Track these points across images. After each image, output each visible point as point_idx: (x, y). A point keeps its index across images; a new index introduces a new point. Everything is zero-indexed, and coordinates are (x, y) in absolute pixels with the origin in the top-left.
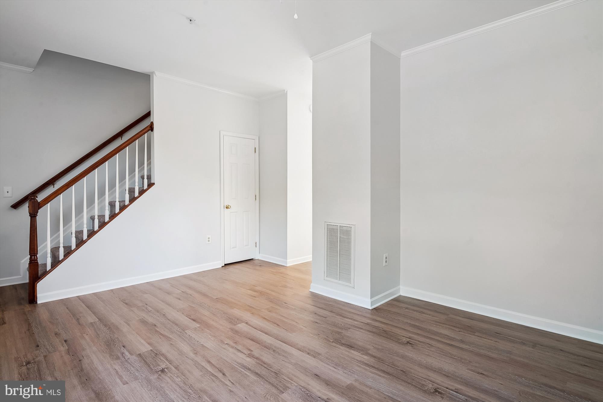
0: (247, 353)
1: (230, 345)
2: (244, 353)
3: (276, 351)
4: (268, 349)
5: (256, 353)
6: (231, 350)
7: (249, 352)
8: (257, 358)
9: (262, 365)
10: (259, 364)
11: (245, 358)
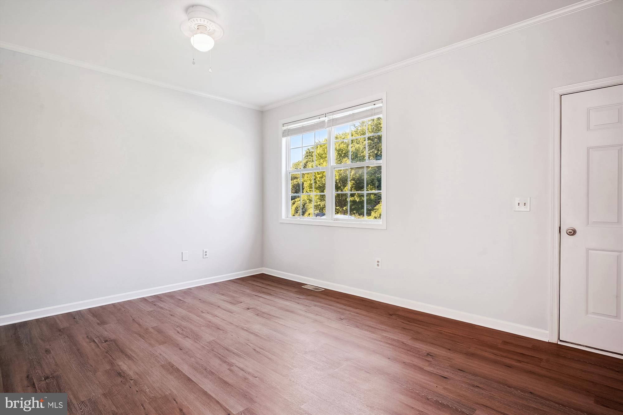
0: (235, 367)
1: (252, 376)
2: (237, 367)
3: (204, 369)
4: (211, 371)
5: (225, 367)
6: (250, 371)
7: (232, 368)
8: (225, 362)
9: (222, 356)
10: (224, 357)
11: (237, 362)
